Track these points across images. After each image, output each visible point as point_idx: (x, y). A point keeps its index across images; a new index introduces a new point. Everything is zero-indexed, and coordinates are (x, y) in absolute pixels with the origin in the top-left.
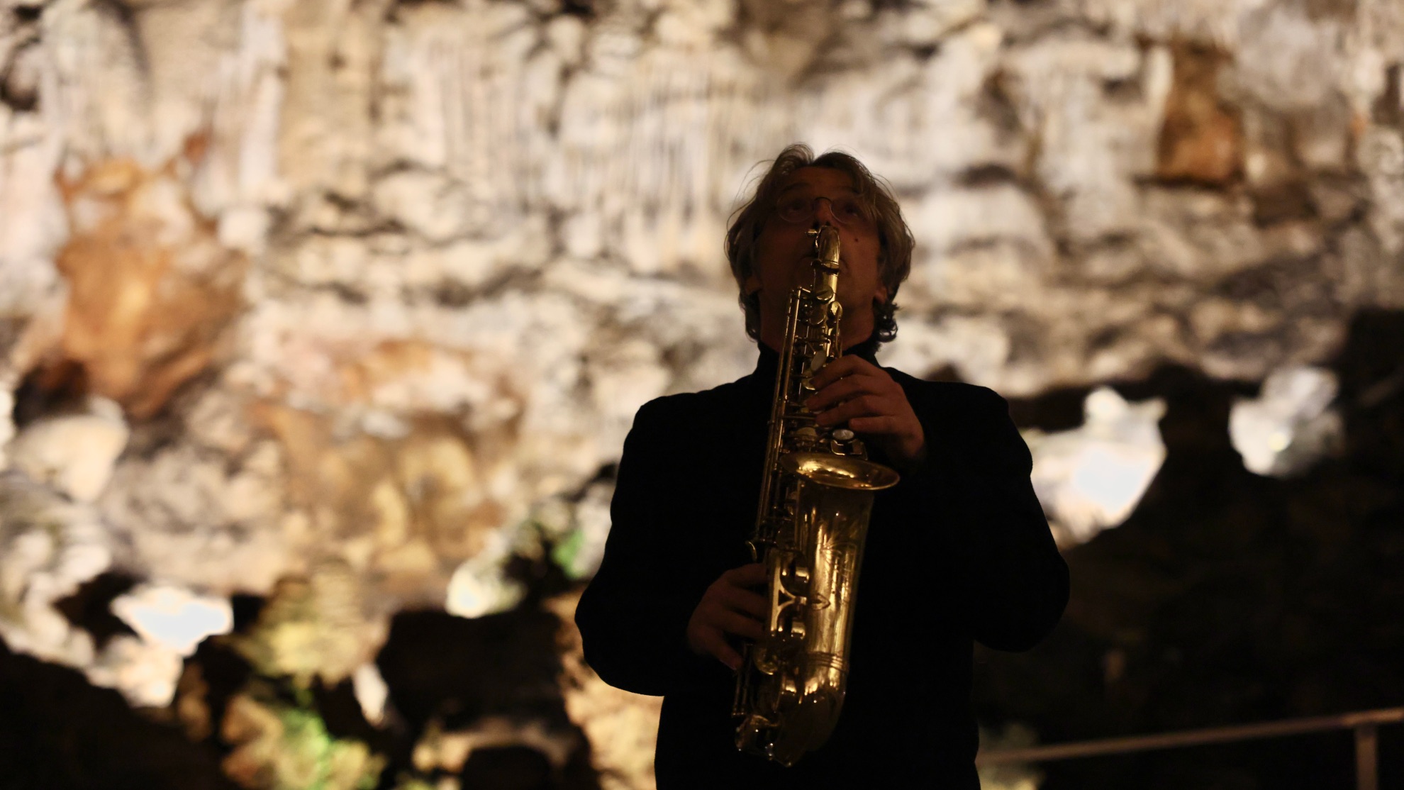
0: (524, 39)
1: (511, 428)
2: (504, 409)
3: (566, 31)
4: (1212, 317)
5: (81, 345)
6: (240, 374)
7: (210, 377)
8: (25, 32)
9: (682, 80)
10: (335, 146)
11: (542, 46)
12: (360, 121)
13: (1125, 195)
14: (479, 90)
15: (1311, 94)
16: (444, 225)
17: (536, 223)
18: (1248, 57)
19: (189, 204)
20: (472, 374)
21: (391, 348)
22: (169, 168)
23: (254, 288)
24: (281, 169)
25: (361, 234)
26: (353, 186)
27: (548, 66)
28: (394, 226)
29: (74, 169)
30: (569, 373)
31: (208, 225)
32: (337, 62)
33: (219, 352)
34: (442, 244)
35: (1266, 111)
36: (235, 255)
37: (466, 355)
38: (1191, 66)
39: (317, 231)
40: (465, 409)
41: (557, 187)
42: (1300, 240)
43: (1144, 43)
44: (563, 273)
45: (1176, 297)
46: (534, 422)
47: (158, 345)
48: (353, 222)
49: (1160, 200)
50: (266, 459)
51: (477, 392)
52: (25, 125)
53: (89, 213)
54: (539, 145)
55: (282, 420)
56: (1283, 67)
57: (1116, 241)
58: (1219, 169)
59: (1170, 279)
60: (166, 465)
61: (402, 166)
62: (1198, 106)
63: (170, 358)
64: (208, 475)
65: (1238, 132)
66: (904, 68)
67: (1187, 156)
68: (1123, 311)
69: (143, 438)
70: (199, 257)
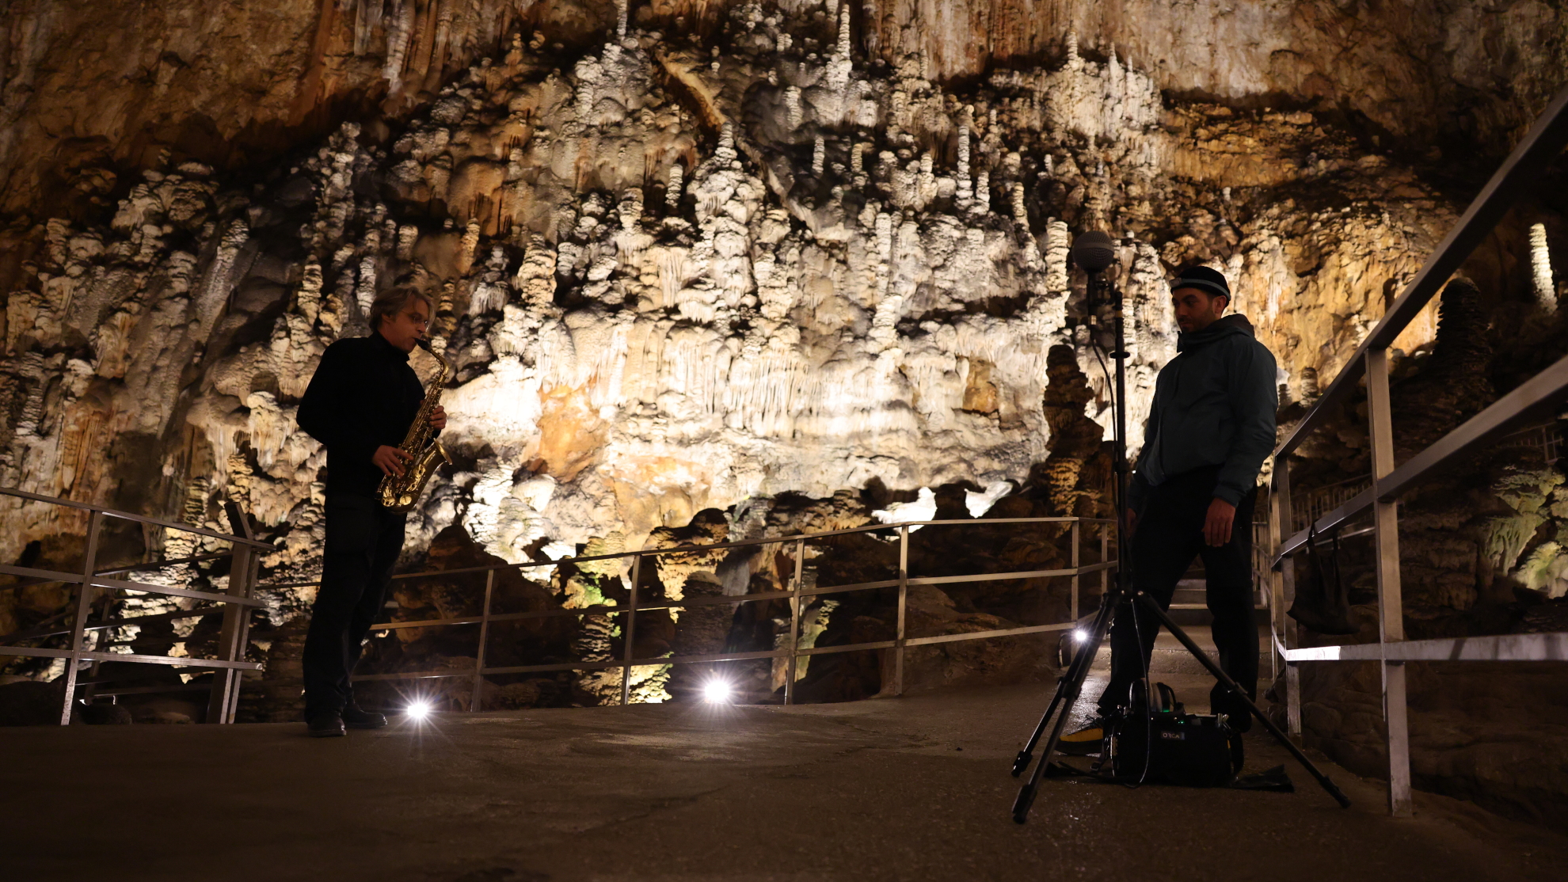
0: (719, 345)
1: (705, 493)
2: (704, 487)
3: (734, 343)
4: (982, 464)
5: (545, 455)
6: (602, 468)
7: (591, 468)
8: (531, 338)
9: (778, 363)
10: (644, 383)
11: (724, 347)
12: (654, 374)
13: (951, 414)
14: (700, 363)
15: (1025, 382)
16: (681, 416)
17: (718, 415)
18: (999, 365)
19: (589, 405)
20: (691, 473)
21: (660, 460)
22: (582, 389)
23: (609, 437)
24: (623, 393)
25: (650, 417)
26: (649, 399)
27: (727, 355)
28: (664, 414)
29: (546, 389)
30: (727, 473)
31: (596, 412)
32: (647, 352)
33: (595, 460)
34: (683, 421)
35: (1006, 386)
36: (605, 422)
37: (689, 465)
38: (979, 368)
39: (635, 415)
40: (688, 485)
41: (727, 402)
42: (1017, 436)
43: (959, 358)
44: (727, 435)
45: (966, 456)
46: (712, 492)
47: (573, 456)
48: (648, 412)
49: (963, 417)
50: (610, 500)
51: (693, 480)
52: (529, 372)
53: (551, 405)
54: (721, 384)
55: (617, 486)
56: (1014, 371)
57: (946, 432)
58: (988, 409)
59: (967, 449)
60: (573, 500)
61: (667, 392)
62: (981, 383)
63: (577, 461)
64: (588, 505)
65: (996, 394)
66: (865, 362)
67: (975, 403)
68: (946, 461)
69: (564, 491)
70: (590, 424)
